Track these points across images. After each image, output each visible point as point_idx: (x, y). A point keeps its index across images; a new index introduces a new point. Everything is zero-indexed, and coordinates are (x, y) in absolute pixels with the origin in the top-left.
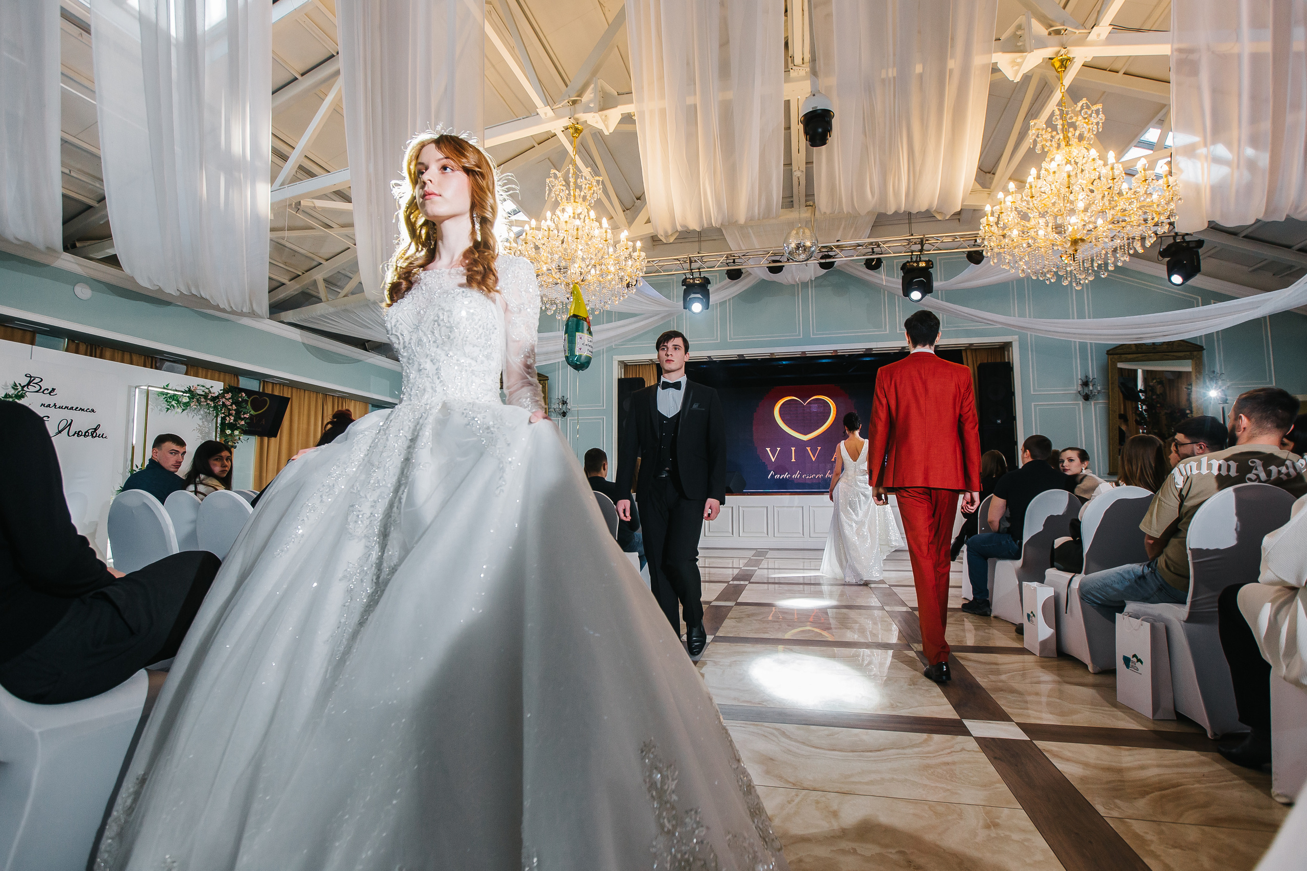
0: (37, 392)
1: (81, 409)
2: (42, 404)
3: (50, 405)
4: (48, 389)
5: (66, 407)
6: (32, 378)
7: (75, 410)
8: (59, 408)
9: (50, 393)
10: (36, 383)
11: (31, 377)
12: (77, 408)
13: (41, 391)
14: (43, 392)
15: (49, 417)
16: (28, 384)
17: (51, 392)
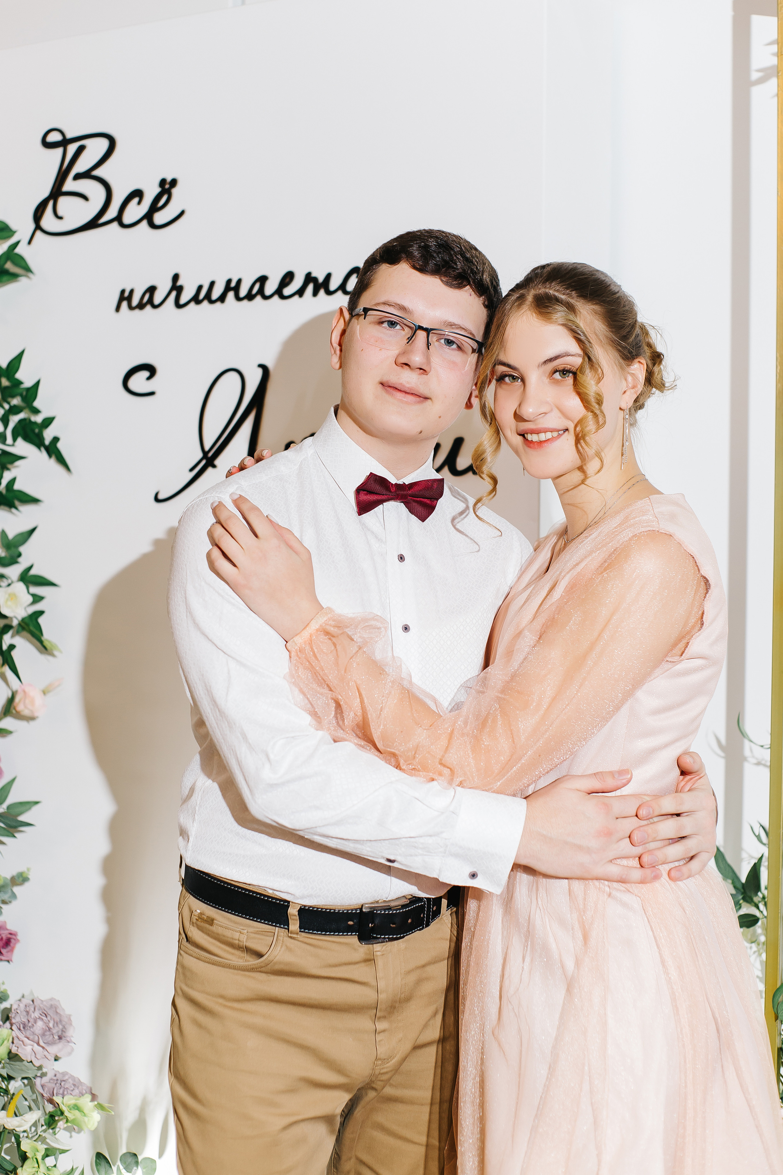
0: (93, 224)
1: (309, 278)
2: (122, 298)
3: (152, 290)
4: (138, 194)
5: (228, 288)
6: (72, 149)
7: (279, 292)
8: (196, 299)
9: (149, 217)
10: (87, 175)
11: (65, 143)
12: (289, 277)
13: (112, 212)
14: (118, 218)
15: (151, 370)
16: (57, 192)
17: (154, 208)
